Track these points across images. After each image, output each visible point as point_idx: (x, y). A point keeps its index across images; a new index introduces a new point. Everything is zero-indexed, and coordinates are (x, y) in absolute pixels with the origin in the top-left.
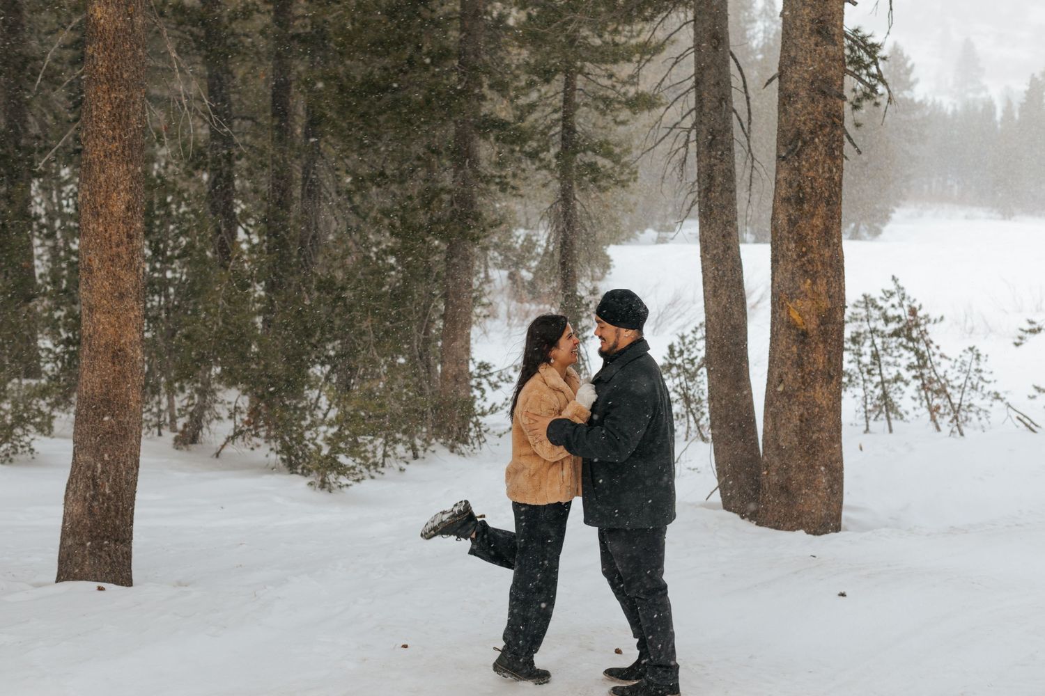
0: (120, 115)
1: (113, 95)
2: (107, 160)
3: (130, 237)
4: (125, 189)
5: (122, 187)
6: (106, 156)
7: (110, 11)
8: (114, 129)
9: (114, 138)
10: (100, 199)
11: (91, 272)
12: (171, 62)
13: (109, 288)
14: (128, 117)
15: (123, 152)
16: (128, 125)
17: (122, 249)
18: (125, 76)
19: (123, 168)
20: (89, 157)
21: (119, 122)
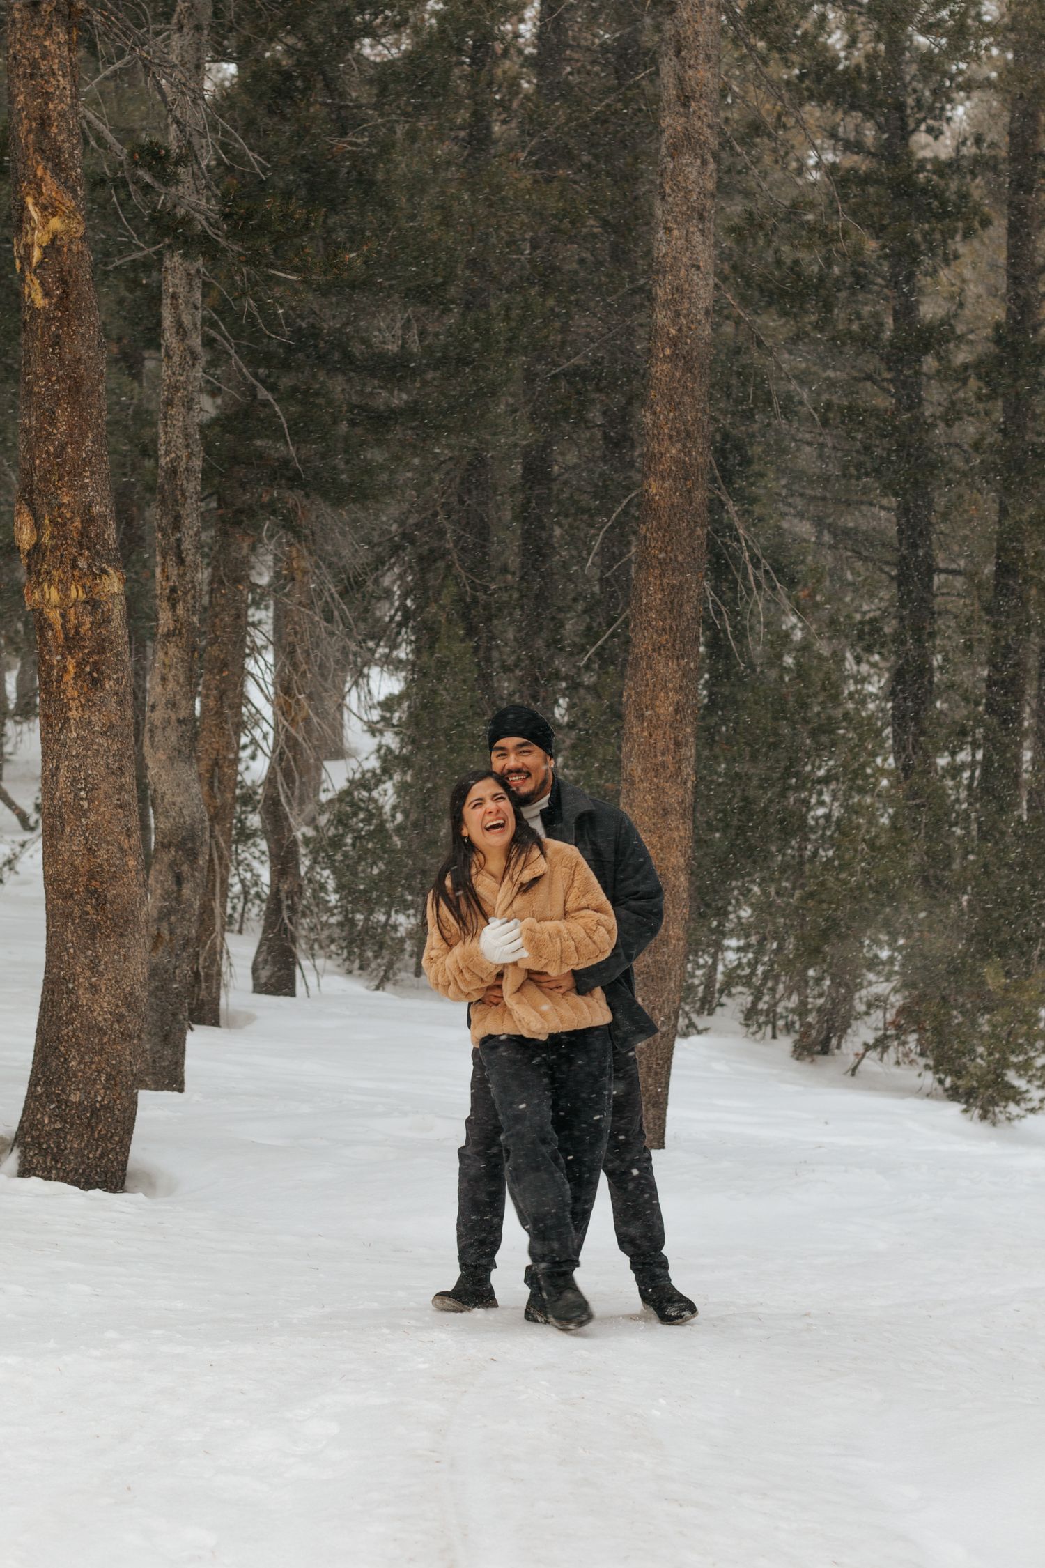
0: (672, 602)
1: (665, 580)
2: (655, 655)
3: (677, 744)
4: (675, 689)
5: (671, 685)
6: (654, 650)
7: (666, 485)
8: (664, 620)
9: (664, 630)
10: (646, 700)
11: (633, 784)
12: (738, 540)
13: (651, 802)
14: (681, 605)
15: (673, 645)
16: (680, 615)
17: (668, 759)
18: (680, 558)
19: (673, 665)
20: (637, 650)
21: (671, 611)
